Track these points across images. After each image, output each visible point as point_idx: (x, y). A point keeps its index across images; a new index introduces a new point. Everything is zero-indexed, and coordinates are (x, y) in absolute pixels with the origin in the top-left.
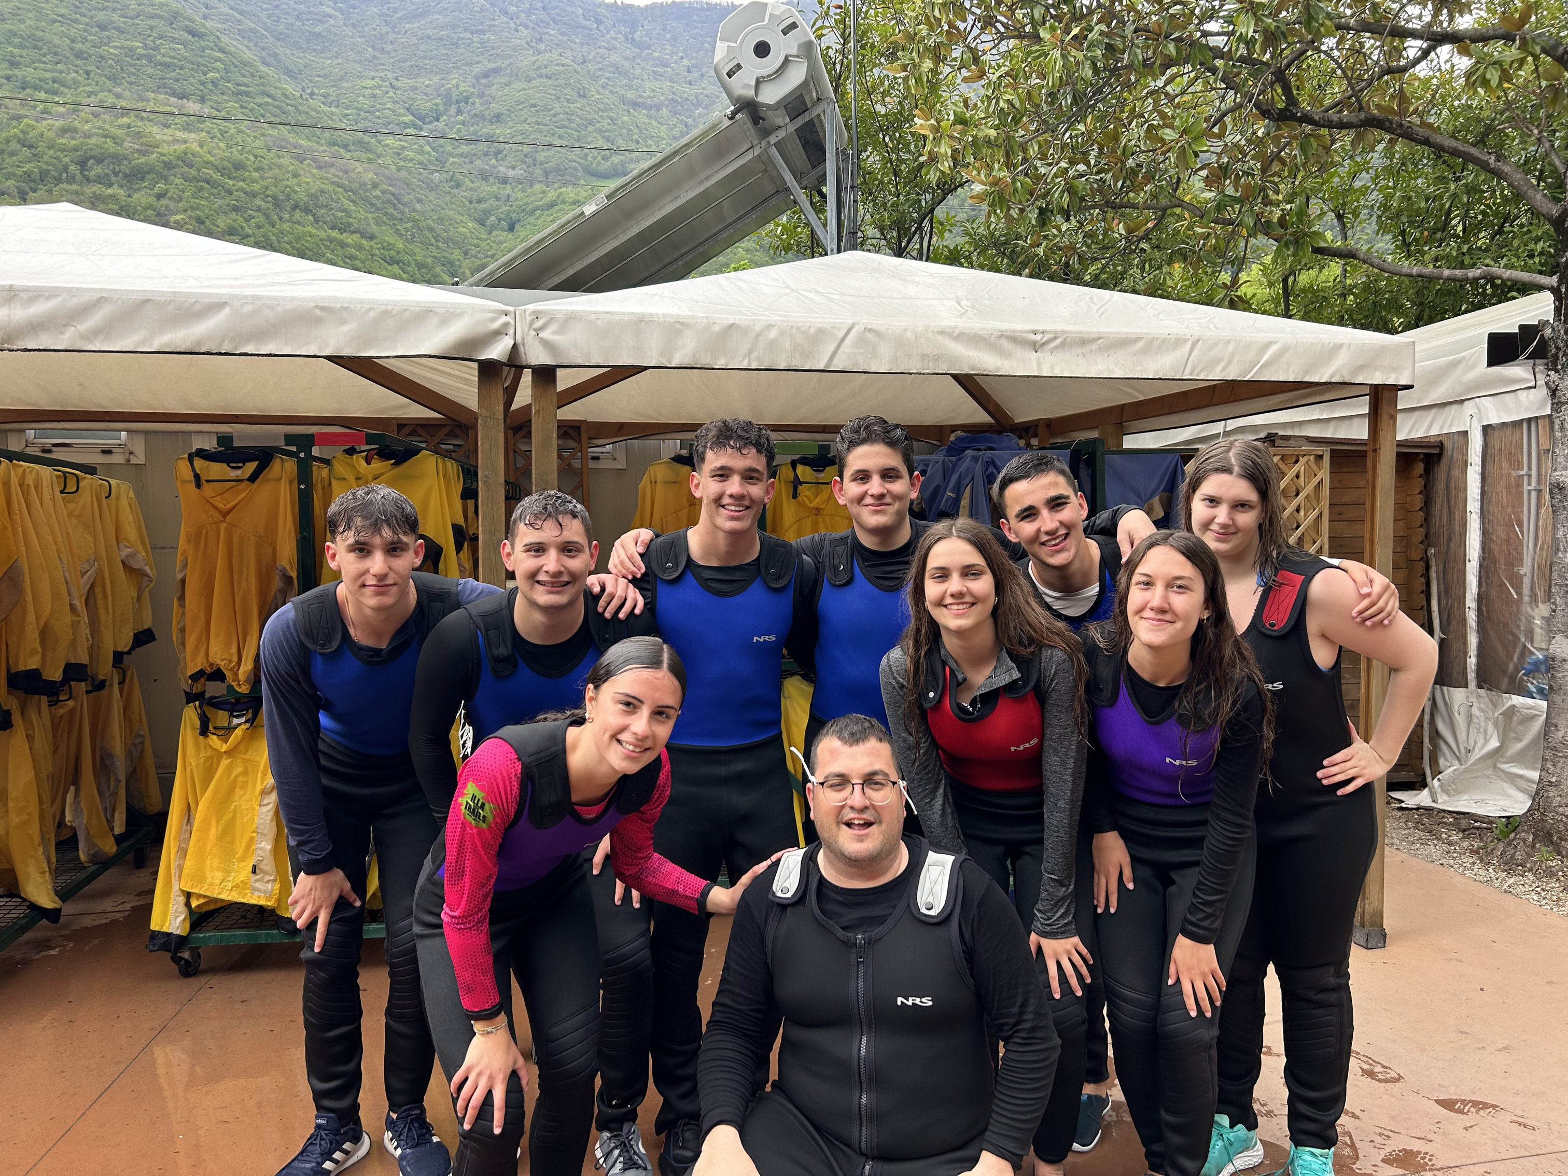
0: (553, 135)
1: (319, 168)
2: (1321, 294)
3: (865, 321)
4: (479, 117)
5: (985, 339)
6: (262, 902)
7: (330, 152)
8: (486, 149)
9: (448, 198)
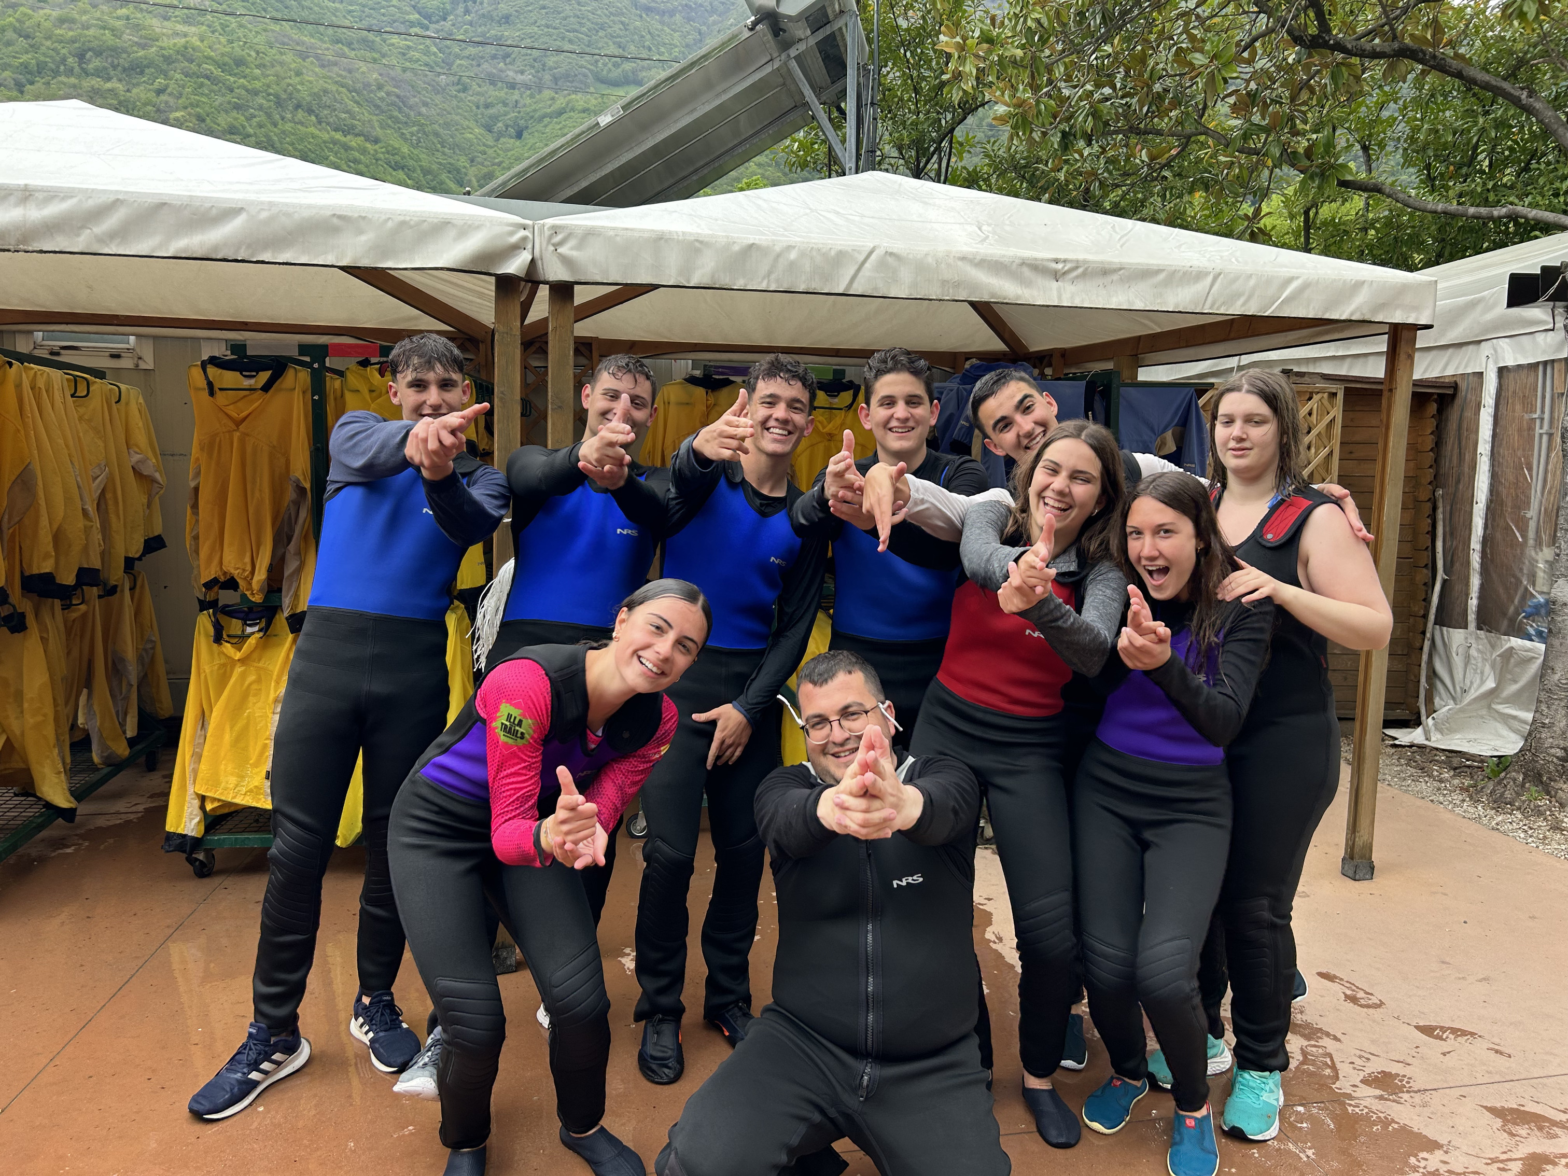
0: (563, 38)
1: (323, 66)
2: (1342, 227)
3: (887, 244)
4: (488, 17)
5: (1006, 266)
7: (333, 50)
8: (494, 52)
9: (455, 102)
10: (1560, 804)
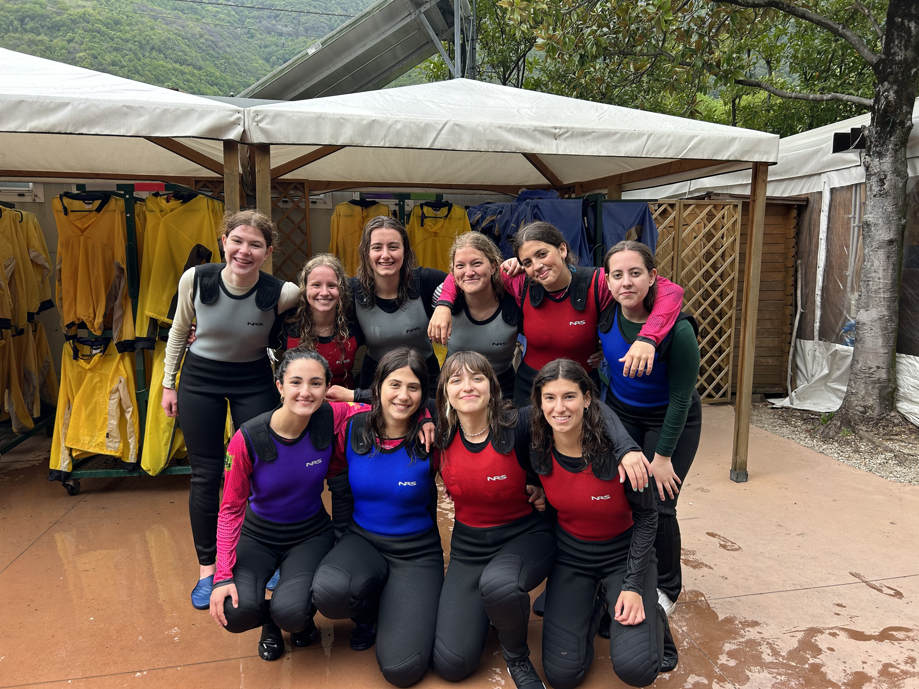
0: (310, 5)
1: (167, 24)
2: (754, 109)
3: (454, 119)
5: (525, 131)
6: (113, 454)
7: (173, 14)
8: (269, 14)
9: (246, 45)
10: (861, 438)
